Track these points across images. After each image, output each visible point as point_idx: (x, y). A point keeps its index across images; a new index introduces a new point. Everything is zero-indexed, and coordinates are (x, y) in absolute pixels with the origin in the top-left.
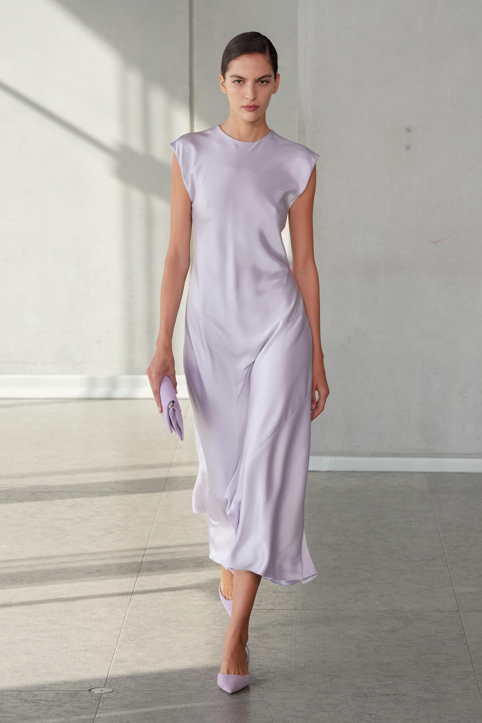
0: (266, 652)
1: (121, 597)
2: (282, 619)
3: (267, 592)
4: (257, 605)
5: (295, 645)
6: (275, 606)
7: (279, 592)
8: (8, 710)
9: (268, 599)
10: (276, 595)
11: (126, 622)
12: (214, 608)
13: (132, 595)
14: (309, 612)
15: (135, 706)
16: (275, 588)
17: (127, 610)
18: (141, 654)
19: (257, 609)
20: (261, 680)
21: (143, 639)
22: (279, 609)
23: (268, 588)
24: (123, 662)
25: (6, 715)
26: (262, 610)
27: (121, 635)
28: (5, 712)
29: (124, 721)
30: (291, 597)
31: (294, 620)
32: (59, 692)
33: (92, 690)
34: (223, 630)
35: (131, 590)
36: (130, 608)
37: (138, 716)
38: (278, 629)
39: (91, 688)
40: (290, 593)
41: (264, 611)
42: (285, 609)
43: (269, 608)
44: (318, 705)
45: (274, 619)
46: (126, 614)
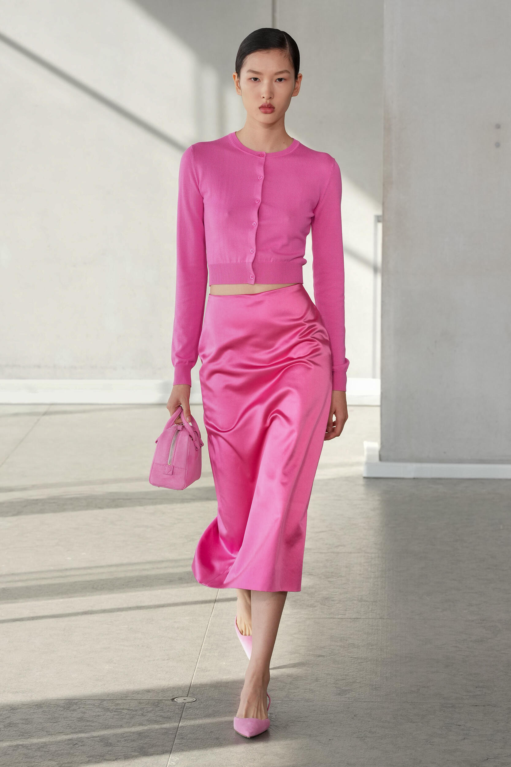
0: (351, 662)
1: (203, 605)
2: (368, 628)
3: (352, 601)
4: (342, 614)
5: (381, 654)
6: (360, 615)
7: (364, 601)
8: (90, 719)
9: (354, 608)
10: (362, 604)
11: (208, 630)
12: (298, 617)
13: (215, 603)
14: (395, 622)
15: (218, 715)
16: (360, 597)
17: (210, 618)
18: (224, 663)
19: (342, 618)
20: (346, 691)
21: (226, 648)
22: (364, 618)
23: (353, 597)
24: (206, 671)
25: (88, 724)
26: (347, 619)
27: (203, 644)
28: (87, 721)
29: (208, 730)
30: (376, 606)
31: (379, 629)
32: (141, 701)
33: (175, 700)
34: (308, 640)
35: (214, 598)
36: (213, 617)
37: (222, 725)
38: (363, 638)
39: (174, 697)
40: (376, 602)
41: (349, 620)
42: (370, 618)
43: (354, 616)
44: (406, 715)
45: (360, 628)
46: (209, 623)
